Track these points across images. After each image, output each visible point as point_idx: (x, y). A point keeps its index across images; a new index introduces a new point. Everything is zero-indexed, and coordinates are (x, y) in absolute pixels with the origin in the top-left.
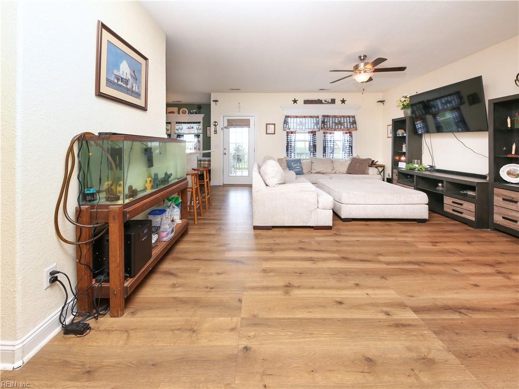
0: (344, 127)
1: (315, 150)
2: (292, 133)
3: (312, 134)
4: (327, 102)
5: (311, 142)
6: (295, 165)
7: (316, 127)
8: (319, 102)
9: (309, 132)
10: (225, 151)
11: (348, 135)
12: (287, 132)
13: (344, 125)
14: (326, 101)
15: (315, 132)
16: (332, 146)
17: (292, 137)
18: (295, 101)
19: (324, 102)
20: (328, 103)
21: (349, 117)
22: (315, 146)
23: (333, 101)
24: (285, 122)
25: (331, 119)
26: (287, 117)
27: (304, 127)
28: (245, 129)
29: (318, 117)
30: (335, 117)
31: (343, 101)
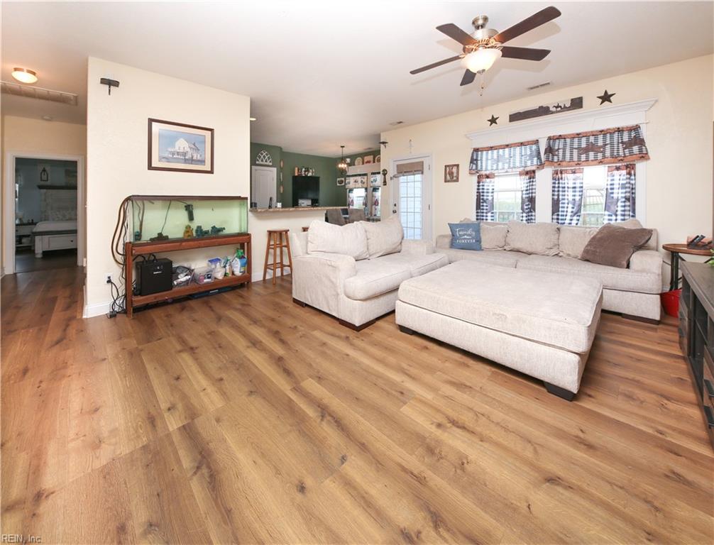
0: (604, 157)
1: (532, 209)
2: (488, 177)
3: (527, 177)
4: (561, 109)
5: (524, 192)
6: (461, 233)
7: (529, 163)
8: (543, 111)
9: (521, 174)
10: (395, 208)
11: (624, 172)
12: (479, 177)
13: (604, 152)
14: (557, 107)
15: (534, 172)
16: (577, 198)
17: (488, 184)
18: (493, 121)
19: (554, 109)
20: (565, 109)
21: (620, 130)
22: (532, 200)
23: (577, 103)
24: (473, 161)
25: (568, 141)
26: (476, 150)
27: (506, 166)
28: (418, 177)
29: (537, 142)
30: (578, 135)
31: (606, 98)
